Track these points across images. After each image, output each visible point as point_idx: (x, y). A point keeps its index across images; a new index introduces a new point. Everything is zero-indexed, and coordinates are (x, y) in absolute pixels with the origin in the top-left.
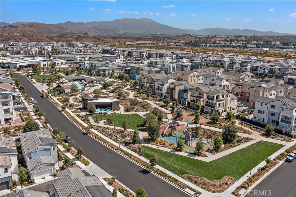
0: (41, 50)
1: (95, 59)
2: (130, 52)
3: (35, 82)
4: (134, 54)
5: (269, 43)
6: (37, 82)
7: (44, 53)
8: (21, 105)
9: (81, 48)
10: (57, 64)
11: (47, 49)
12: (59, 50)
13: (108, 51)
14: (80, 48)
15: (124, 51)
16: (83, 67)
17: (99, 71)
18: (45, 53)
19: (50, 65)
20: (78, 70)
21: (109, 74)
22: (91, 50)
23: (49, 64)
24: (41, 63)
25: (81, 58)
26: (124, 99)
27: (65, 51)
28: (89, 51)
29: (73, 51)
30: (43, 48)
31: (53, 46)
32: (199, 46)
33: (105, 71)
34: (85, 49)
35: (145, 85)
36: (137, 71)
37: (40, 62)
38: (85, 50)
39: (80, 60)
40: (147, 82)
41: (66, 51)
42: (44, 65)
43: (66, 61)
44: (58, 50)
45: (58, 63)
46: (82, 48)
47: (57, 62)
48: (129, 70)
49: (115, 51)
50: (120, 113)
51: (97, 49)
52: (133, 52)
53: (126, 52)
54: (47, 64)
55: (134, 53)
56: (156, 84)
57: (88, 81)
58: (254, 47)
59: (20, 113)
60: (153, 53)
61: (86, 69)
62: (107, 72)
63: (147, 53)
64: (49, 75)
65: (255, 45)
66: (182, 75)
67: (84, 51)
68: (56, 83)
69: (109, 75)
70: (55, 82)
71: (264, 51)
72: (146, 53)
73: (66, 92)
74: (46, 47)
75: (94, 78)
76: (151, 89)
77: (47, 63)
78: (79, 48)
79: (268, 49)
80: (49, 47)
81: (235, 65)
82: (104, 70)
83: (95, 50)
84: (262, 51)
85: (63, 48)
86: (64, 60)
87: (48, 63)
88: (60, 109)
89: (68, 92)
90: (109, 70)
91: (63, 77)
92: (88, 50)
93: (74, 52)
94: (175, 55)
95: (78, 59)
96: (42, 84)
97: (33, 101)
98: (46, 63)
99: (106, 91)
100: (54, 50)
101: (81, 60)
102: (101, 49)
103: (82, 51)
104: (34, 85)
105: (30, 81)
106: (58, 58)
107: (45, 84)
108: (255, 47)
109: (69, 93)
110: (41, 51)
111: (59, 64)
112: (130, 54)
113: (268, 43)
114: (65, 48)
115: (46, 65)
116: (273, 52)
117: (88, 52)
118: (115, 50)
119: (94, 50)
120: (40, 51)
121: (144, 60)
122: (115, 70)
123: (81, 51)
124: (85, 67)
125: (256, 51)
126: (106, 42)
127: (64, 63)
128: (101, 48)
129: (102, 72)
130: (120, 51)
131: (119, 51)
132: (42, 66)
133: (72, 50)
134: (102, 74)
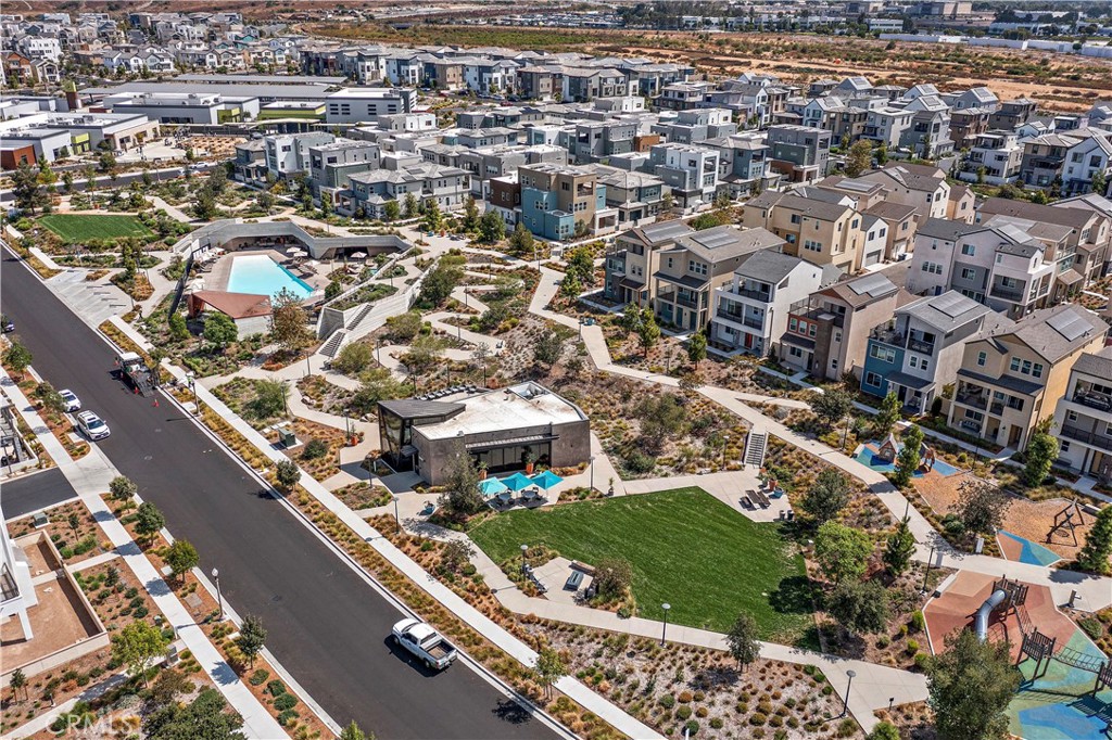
0: (19, 63)
1: (288, 108)
2: (429, 67)
3: (47, 261)
4: (451, 75)
5: (935, 10)
6: (58, 262)
7: (35, 74)
8: (27, 463)
9: (198, 45)
10: (122, 141)
11: (42, 53)
12: (99, 55)
13: (326, 63)
14: (194, 48)
15: (403, 62)
16: (261, 163)
17: (358, 193)
18: (40, 74)
19: (86, 146)
20: (237, 176)
21: (409, 204)
22: (247, 54)
23: (82, 144)
24: (42, 141)
25: (222, 107)
26: (572, 379)
27: (128, 65)
28: (238, 61)
29: (167, 61)
30: (22, 48)
31: (62, 35)
32: (683, 27)
33: (390, 190)
34: (220, 51)
35: (642, 285)
36: (558, 192)
37: (38, 139)
38: (219, 55)
39: (224, 116)
40: (657, 274)
41: (132, 62)
42: (61, 154)
43: (156, 124)
44: (95, 56)
45: (124, 135)
46: (204, 47)
47: (118, 132)
48: (516, 190)
49: (360, 64)
50: (611, 493)
51: (274, 52)
52: (445, 67)
53: (411, 68)
54: (74, 145)
55: (450, 71)
56: (717, 287)
57: (319, 251)
58: (894, 28)
59: (43, 536)
60: (541, 75)
61: (281, 174)
62: (401, 198)
63: (507, 70)
64: (105, 212)
65: (901, 22)
66: (794, 219)
67: (215, 59)
68: (160, 266)
69: (409, 212)
70: (154, 262)
71: (946, 51)
72: (503, 72)
73: (240, 338)
74: (33, 42)
75: (342, 232)
76: (687, 310)
77: (73, 138)
78: (190, 46)
79: (956, 39)
80: (48, 41)
81: (935, 135)
82: (384, 189)
83: (264, 55)
84: (939, 48)
85: (118, 49)
86: (146, 118)
87: (79, 139)
88: (263, 478)
89: (251, 334)
90: (409, 187)
91: (187, 231)
92: (234, 55)
93: (172, 69)
94: (636, 82)
95: (213, 112)
96: (88, 278)
97: (92, 425)
98: (64, 140)
99: (451, 321)
100: (77, 56)
101: (227, 114)
102: (287, 52)
103: (208, 60)
104: (49, 283)
105: (16, 255)
106: (118, 108)
107: (106, 279)
108: (901, 28)
109: (256, 339)
110: (16, 67)
111: (128, 139)
112: (434, 76)
113: (930, 9)
114: (127, 50)
115: (70, 149)
116: (985, 51)
117: (234, 66)
118: (361, 58)
119: (260, 54)
120: (12, 66)
121: (532, 116)
122: (436, 183)
123: (202, 62)
124: (274, 165)
125: (916, 49)
126: (287, 11)
127: (150, 135)
128: (287, 45)
129: (377, 200)
130: (382, 62)
131: (377, 62)
132: (50, 158)
133: (162, 59)
134: (378, 209)
